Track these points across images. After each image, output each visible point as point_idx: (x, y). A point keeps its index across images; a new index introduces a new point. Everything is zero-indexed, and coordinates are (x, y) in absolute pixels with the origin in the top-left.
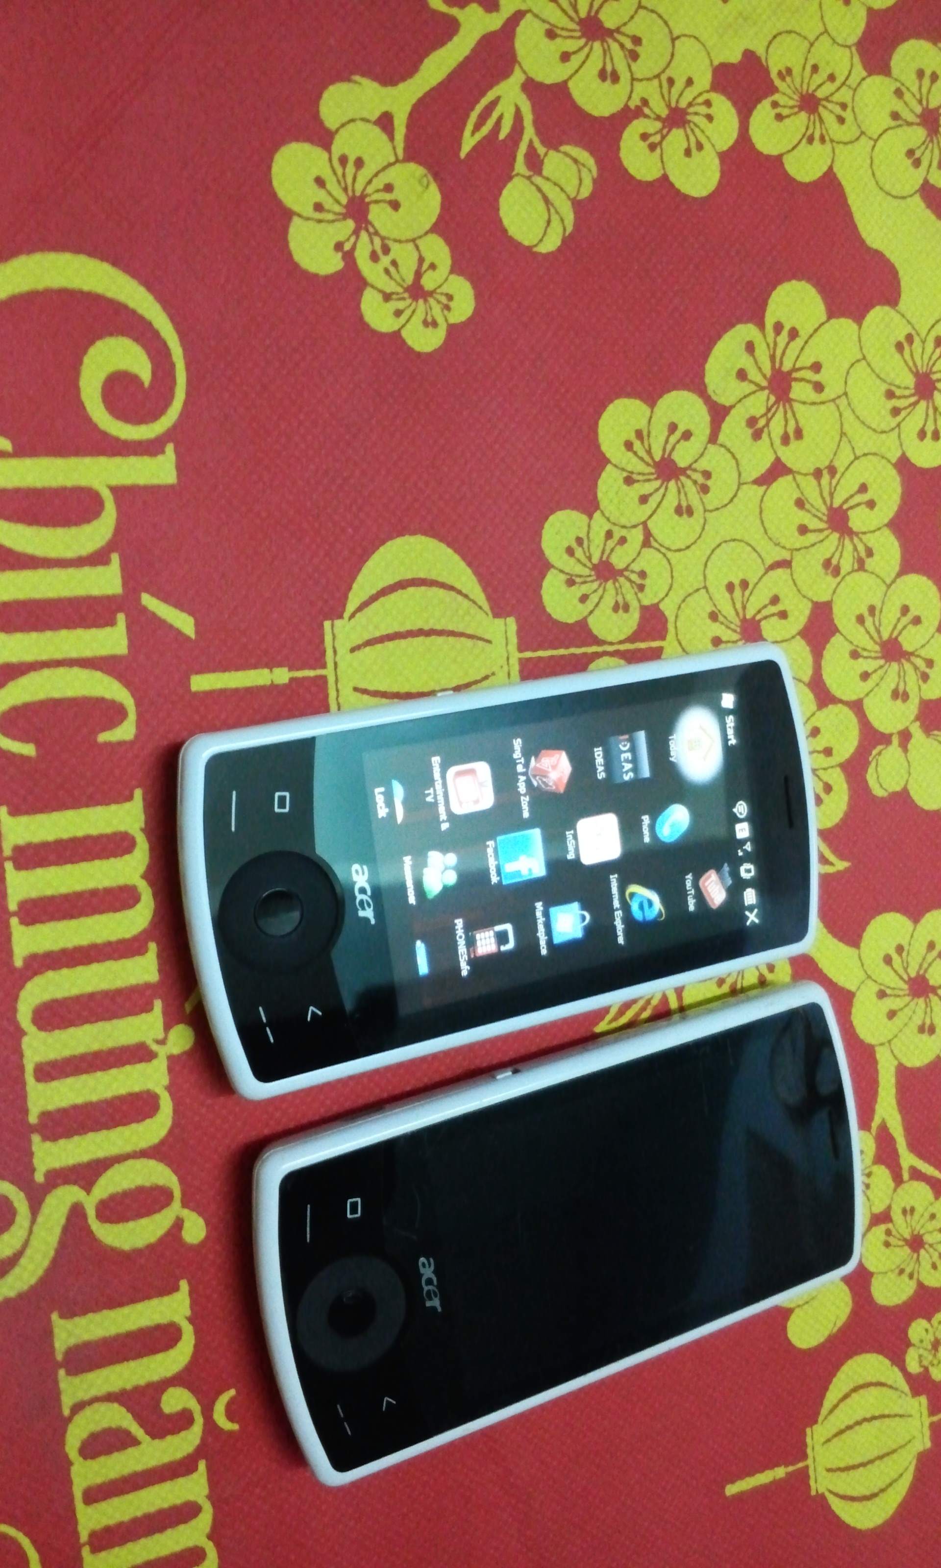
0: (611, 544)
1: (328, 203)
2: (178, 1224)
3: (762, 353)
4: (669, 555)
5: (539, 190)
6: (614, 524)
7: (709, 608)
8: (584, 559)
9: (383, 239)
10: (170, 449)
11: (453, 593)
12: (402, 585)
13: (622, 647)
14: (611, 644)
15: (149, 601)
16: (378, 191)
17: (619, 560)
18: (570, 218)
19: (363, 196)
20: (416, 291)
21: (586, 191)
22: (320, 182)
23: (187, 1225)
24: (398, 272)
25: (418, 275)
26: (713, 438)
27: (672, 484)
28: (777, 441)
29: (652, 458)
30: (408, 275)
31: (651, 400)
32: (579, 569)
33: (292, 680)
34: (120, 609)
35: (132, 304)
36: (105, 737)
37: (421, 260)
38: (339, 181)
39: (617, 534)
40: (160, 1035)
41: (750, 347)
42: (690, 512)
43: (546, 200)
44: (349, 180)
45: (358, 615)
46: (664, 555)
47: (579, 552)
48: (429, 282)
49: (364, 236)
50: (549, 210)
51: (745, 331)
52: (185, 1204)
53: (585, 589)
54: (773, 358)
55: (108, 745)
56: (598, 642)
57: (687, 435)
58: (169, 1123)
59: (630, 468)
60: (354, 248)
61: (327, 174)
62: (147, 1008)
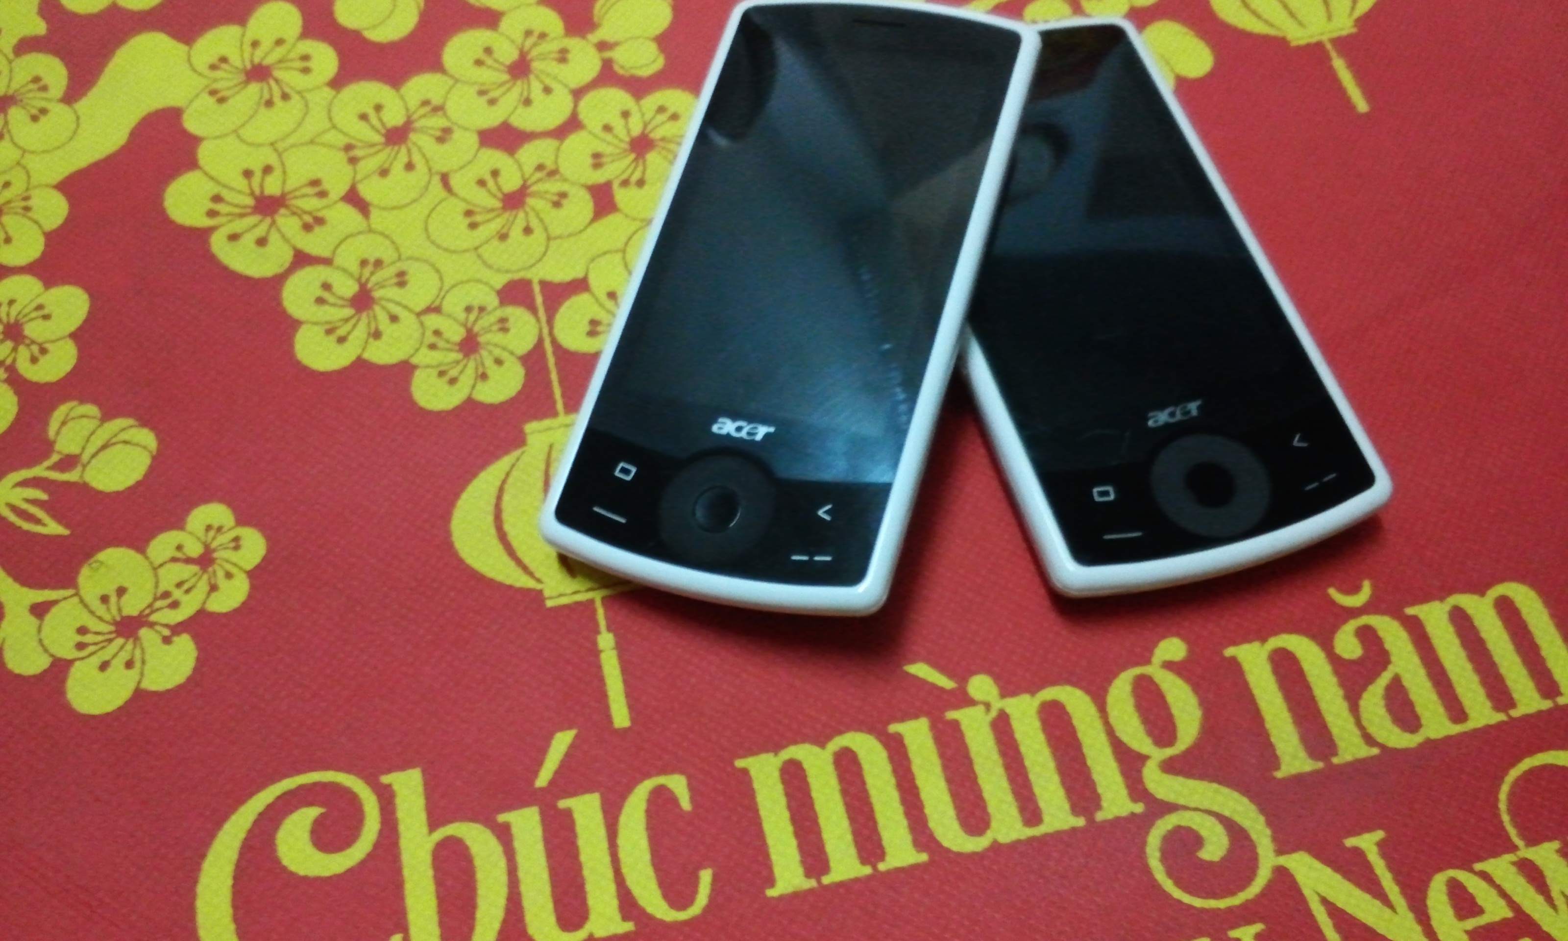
0: (441, 344)
1: (124, 656)
2: (1169, 665)
3: (238, 226)
4: (446, 288)
5: (94, 456)
6: (421, 343)
7: (495, 242)
8: (460, 367)
9: (156, 599)
10: (386, 779)
11: (506, 487)
12: (503, 537)
15: (543, 779)
16: (108, 609)
17: (456, 334)
18: (120, 423)
19: (116, 623)
20: (205, 560)
21: (92, 410)
22: (104, 666)
23: (1169, 657)
24: (187, 581)
25: (189, 561)
26: (327, 262)
27: (377, 294)
28: (324, 202)
29: (352, 317)
30: (191, 570)
31: (294, 324)
32: (470, 371)
33: (609, 629)
34: (554, 807)
35: (242, 835)
36: (685, 803)
37: (174, 560)
38: (103, 648)
39: (433, 339)
41: (234, 237)
42: (401, 274)
43: (104, 447)
44: (100, 638)
45: (537, 575)
47: (453, 373)
48: (194, 549)
49: (154, 618)
50: (114, 444)
51: (219, 245)
52: (1147, 661)
53: (489, 362)
54: (242, 216)
55: (693, 800)
56: (540, 343)
57: (327, 287)
58: (1069, 689)
59: (365, 336)
60: (166, 626)
61: (96, 661)
62: (955, 726)
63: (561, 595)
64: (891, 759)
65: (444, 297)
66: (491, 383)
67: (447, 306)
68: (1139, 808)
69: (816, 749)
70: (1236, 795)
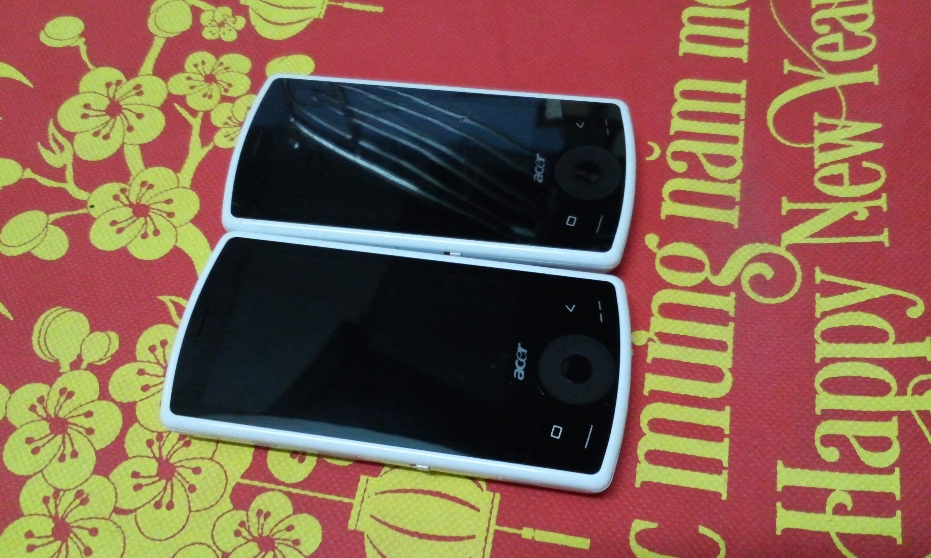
2: (660, 245)
7: (192, 496)
13: (273, 486)
14: (280, 491)
17: (252, 548)
23: (656, 244)
32: (286, 550)
33: (521, 528)
36: (653, 525)
40: (650, 343)
46: (214, 543)
52: (654, 254)
53: (286, 534)
55: (652, 520)
58: (655, 297)
62: (656, 361)
63: (484, 548)
64: (663, 401)
65: (219, 548)
66: (303, 539)
67: (227, 548)
68: (733, 295)
69: (643, 439)
70: (741, 249)
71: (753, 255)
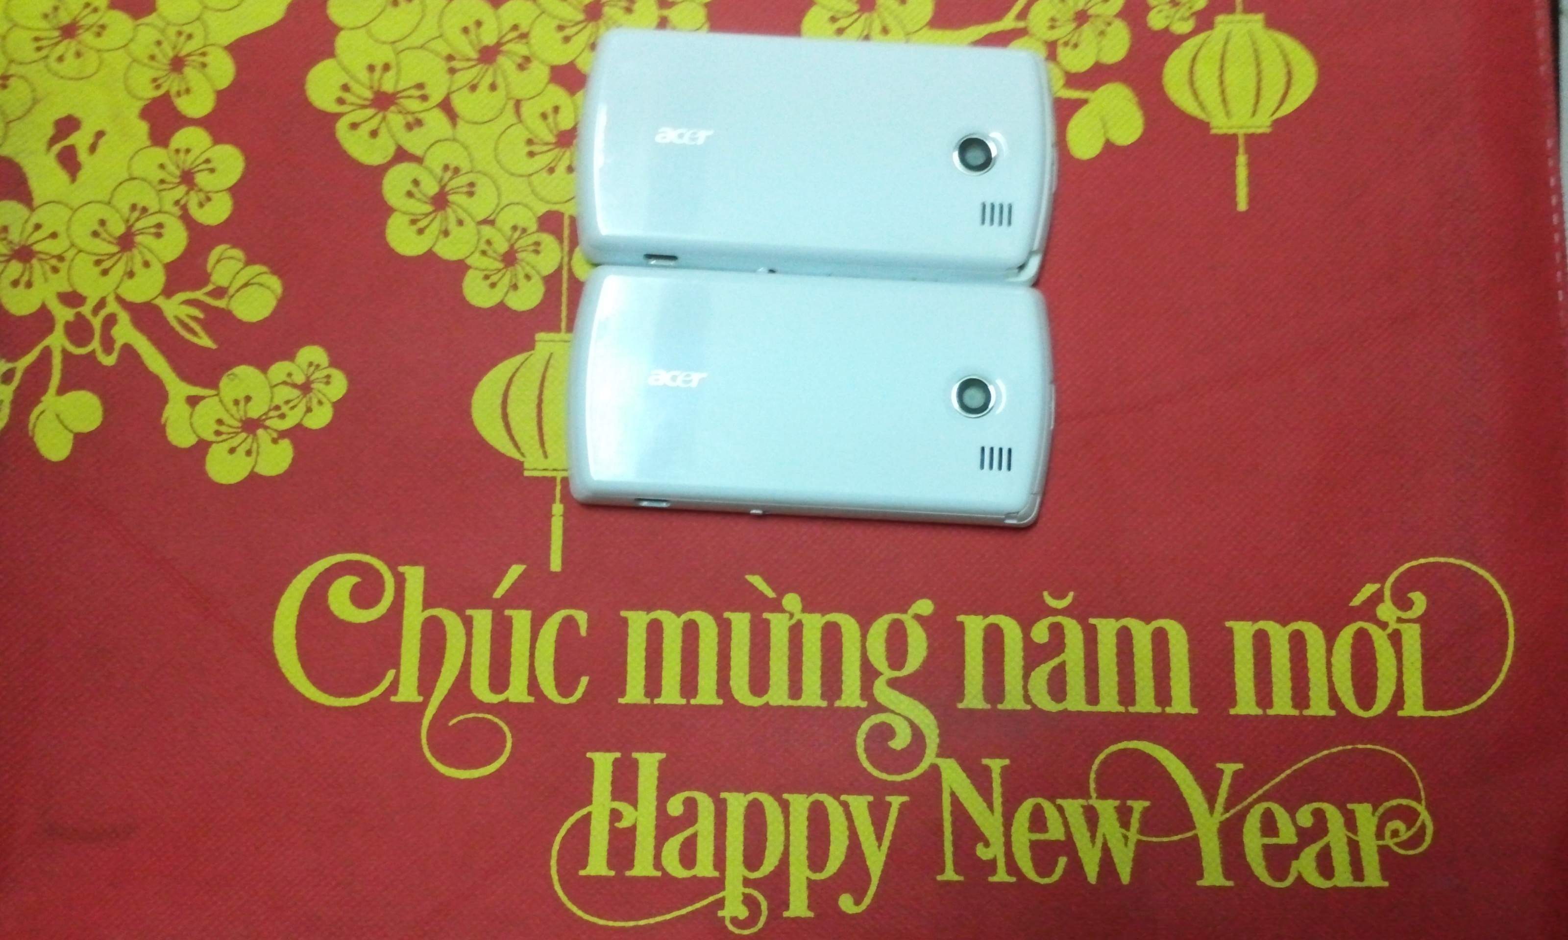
0: (490, 252)
1: (245, 446)
2: (918, 617)
3: (358, 116)
4: (501, 206)
5: (238, 291)
6: (476, 248)
7: (544, 174)
8: (500, 275)
9: (270, 410)
10: (401, 569)
11: (515, 379)
12: (505, 416)
13: (566, 248)
14: (562, 258)
15: (499, 593)
16: (238, 411)
17: (502, 247)
18: (257, 268)
19: (241, 421)
20: (306, 388)
21: (238, 253)
22: (232, 451)
23: (919, 612)
24: (292, 400)
25: (295, 386)
26: (418, 160)
27: (451, 198)
28: (425, 105)
29: (430, 213)
30: (295, 393)
31: (389, 211)
32: (506, 281)
33: (561, 501)
34: (502, 613)
35: (308, 584)
36: (583, 631)
37: (285, 383)
38: (232, 438)
39: (484, 247)
40: (787, 615)
41: (354, 126)
42: (472, 185)
43: (246, 285)
44: (231, 430)
45: (523, 450)
46: (502, 209)
47: (494, 278)
48: (300, 379)
49: (268, 423)
50: (252, 284)
51: (342, 129)
52: (905, 611)
53: (521, 276)
54: (364, 107)
55: (590, 628)
56: (559, 271)
57: (416, 183)
58: (847, 617)
59: (436, 233)
60: (276, 430)
61: (226, 446)
62: (767, 623)
63: (535, 469)
64: (720, 634)
65: (499, 213)
66: (519, 293)
67: (499, 222)
68: (864, 704)
69: (673, 616)
70: (927, 712)
71: (922, 726)
